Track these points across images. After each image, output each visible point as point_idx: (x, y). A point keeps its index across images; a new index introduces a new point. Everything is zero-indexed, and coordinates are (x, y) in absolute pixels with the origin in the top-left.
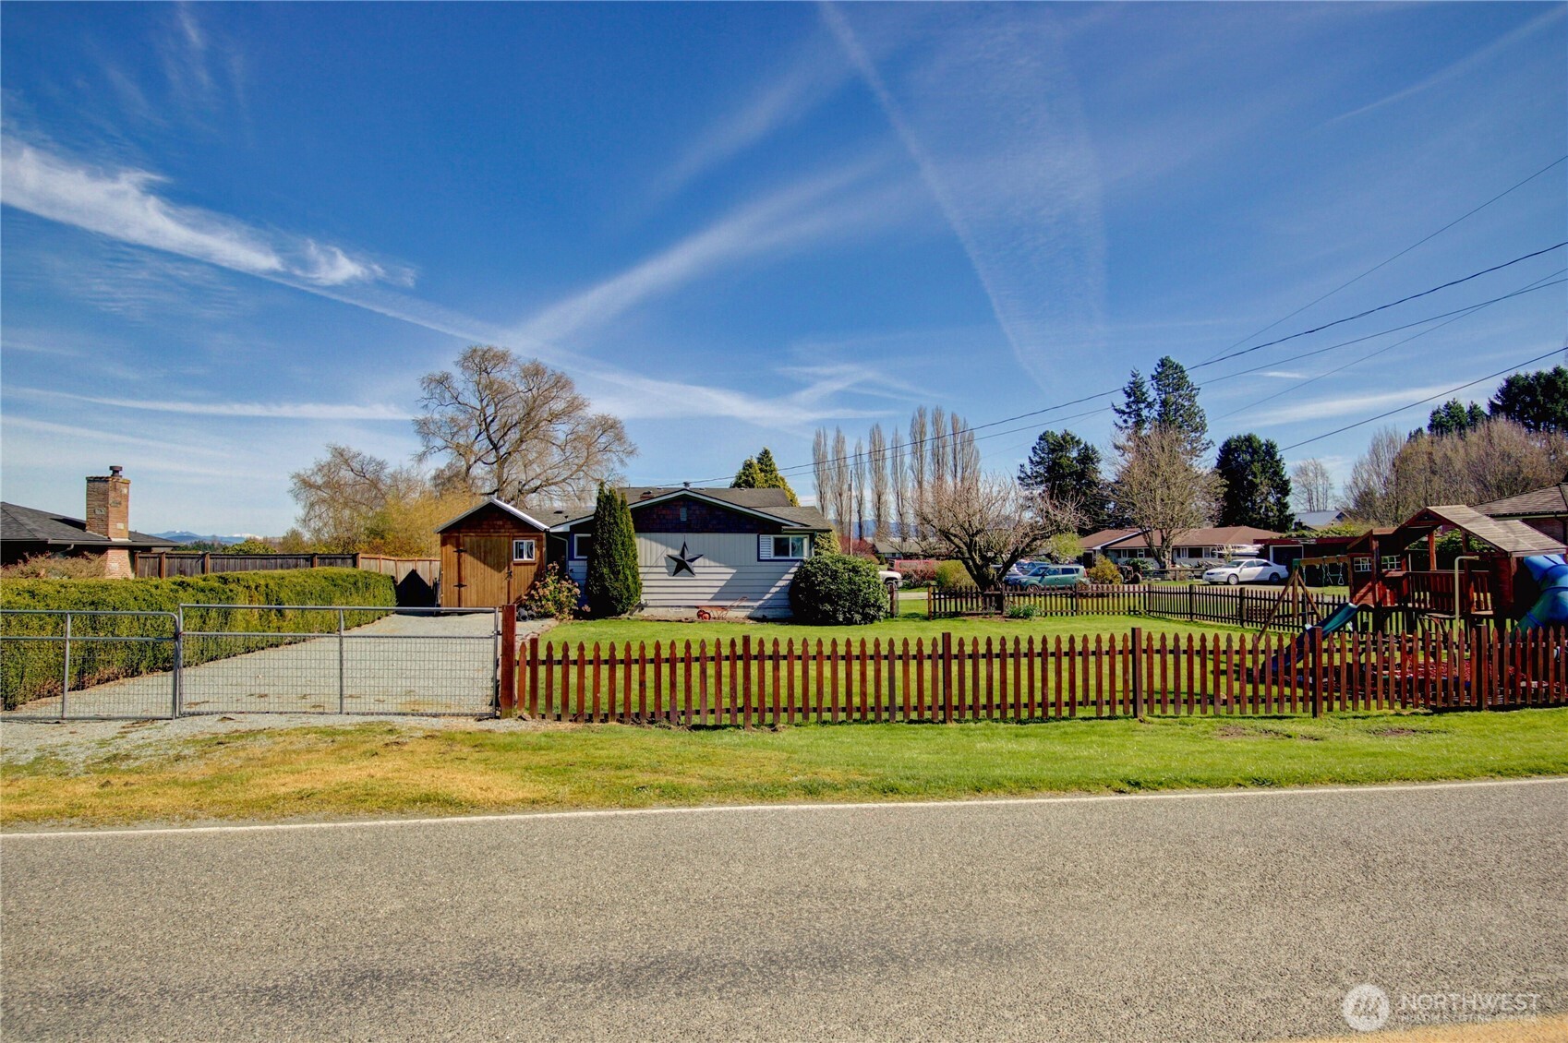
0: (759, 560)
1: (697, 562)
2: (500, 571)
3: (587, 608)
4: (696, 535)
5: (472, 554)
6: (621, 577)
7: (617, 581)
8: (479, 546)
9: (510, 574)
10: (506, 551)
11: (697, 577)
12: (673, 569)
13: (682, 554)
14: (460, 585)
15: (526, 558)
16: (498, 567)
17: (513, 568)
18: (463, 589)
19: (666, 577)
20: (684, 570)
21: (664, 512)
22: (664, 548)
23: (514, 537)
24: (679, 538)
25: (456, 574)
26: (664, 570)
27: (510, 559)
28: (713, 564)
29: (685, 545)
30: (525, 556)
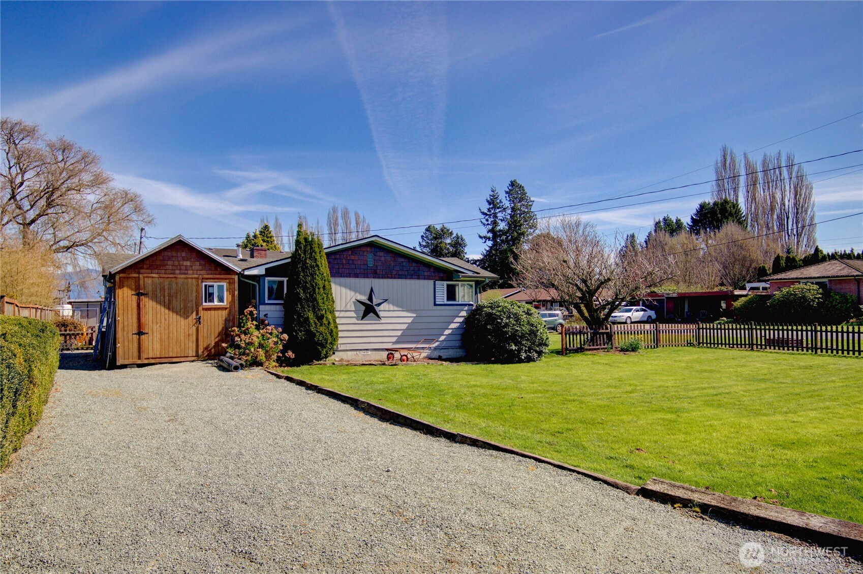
0: (435, 305)
1: (382, 307)
2: (187, 317)
3: (290, 354)
4: (381, 281)
5: (155, 298)
6: (325, 321)
7: (321, 325)
8: (163, 289)
9: (198, 320)
10: (194, 294)
11: (383, 320)
12: (361, 314)
13: (370, 299)
14: (140, 333)
15: (216, 303)
16: (185, 314)
17: (202, 313)
18: (143, 337)
19: (354, 321)
20: (372, 314)
21: (353, 257)
22: (353, 293)
23: (203, 279)
24: (366, 283)
25: (135, 320)
26: (353, 314)
27: (198, 305)
28: (396, 308)
29: (372, 290)
30: (216, 299)
